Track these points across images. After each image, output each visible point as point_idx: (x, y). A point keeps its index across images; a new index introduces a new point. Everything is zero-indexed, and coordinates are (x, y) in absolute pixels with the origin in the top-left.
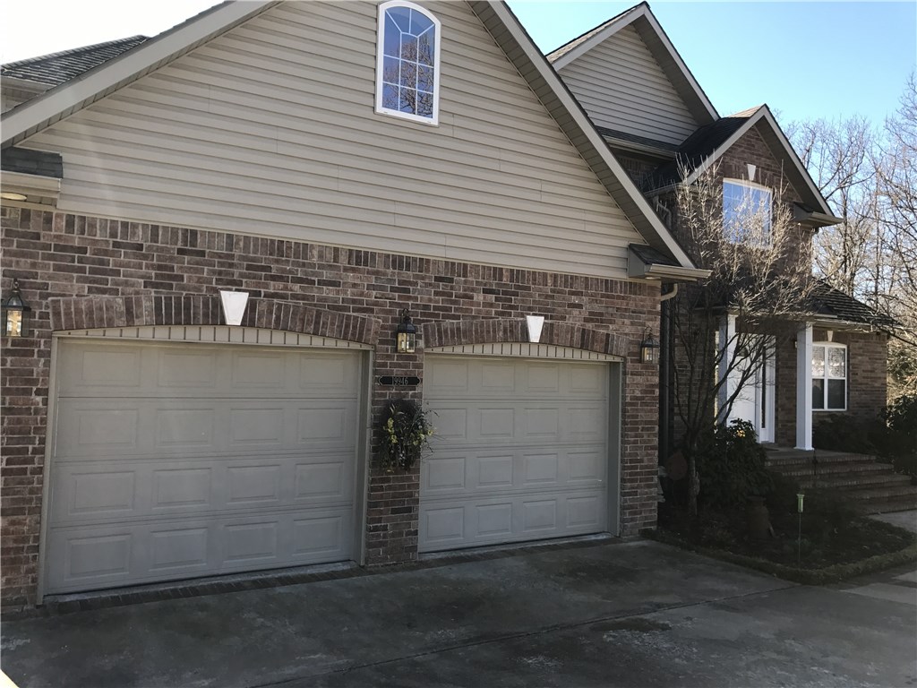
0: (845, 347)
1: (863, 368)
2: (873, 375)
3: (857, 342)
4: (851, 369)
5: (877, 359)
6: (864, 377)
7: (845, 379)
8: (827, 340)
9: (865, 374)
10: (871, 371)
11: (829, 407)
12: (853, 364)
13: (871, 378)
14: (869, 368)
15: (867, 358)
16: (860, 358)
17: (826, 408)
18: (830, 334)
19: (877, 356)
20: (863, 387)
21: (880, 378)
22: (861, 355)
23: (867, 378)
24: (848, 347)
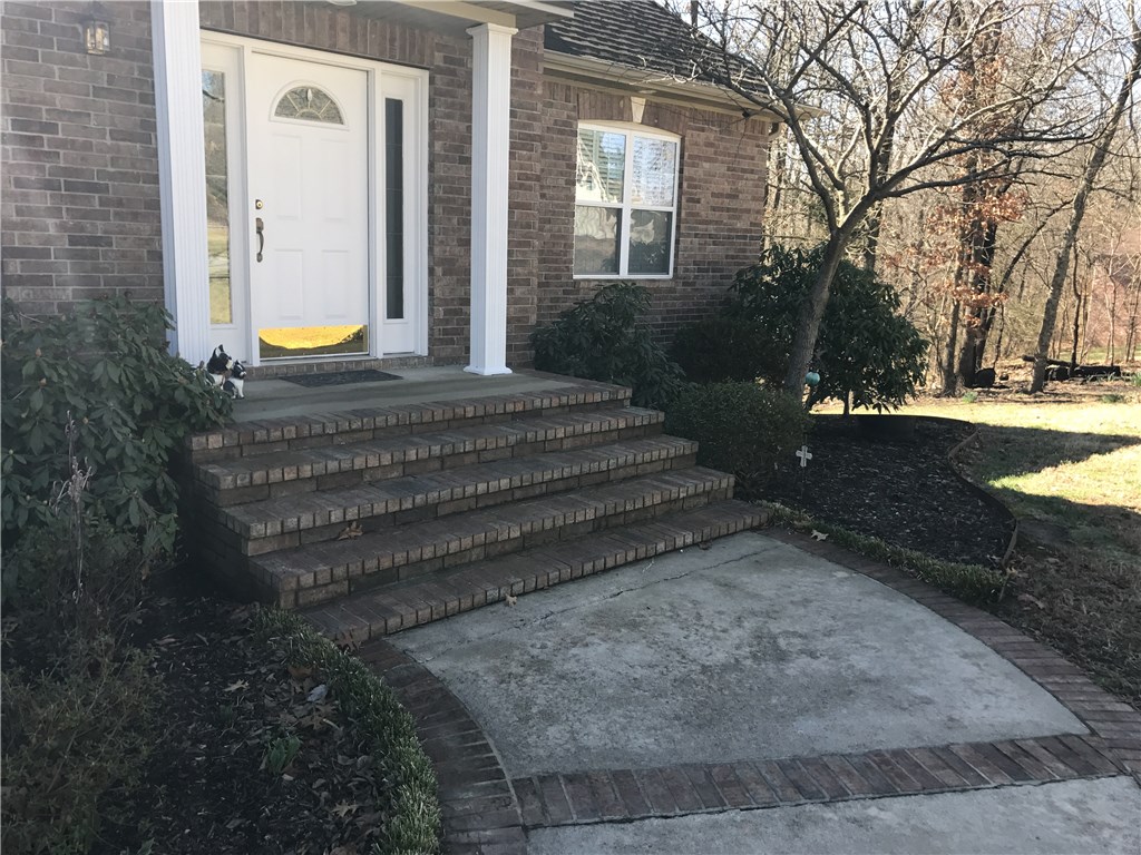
0: (675, 139)
1: (714, 188)
2: (733, 204)
3: (703, 130)
4: (687, 188)
5: (744, 171)
6: (714, 209)
7: (674, 210)
8: (630, 119)
9: (717, 202)
10: (729, 196)
11: (630, 271)
12: (691, 179)
13: (728, 210)
14: (727, 188)
15: (723, 169)
16: (706, 165)
17: (624, 273)
18: (638, 106)
19: (745, 164)
20: (712, 229)
21: (748, 211)
22: (709, 160)
23: (721, 209)
24: (683, 140)
